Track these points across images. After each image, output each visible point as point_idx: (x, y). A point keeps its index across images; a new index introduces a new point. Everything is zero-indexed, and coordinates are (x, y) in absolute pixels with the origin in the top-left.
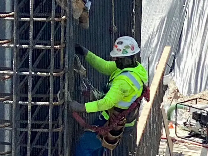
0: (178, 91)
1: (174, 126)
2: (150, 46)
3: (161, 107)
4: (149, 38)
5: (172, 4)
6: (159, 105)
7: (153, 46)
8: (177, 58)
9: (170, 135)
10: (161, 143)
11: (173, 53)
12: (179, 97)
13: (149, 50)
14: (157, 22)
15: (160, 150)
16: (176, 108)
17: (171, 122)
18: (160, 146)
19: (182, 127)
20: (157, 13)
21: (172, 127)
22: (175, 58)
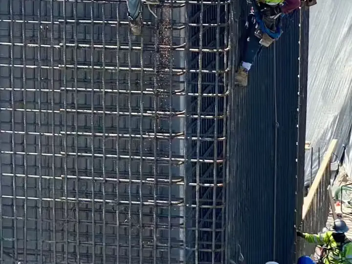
0: (347, 176)
1: (340, 204)
2: (324, 139)
3: (328, 189)
4: (324, 133)
5: (343, 105)
6: (326, 187)
7: (328, 138)
8: (346, 148)
9: (335, 212)
10: (329, 217)
11: (343, 145)
12: (348, 180)
13: (323, 142)
14: (331, 119)
15: (327, 223)
16: (342, 190)
17: (339, 200)
18: (328, 220)
19: (347, 205)
20: (331, 112)
21: (339, 205)
22: (345, 149)
